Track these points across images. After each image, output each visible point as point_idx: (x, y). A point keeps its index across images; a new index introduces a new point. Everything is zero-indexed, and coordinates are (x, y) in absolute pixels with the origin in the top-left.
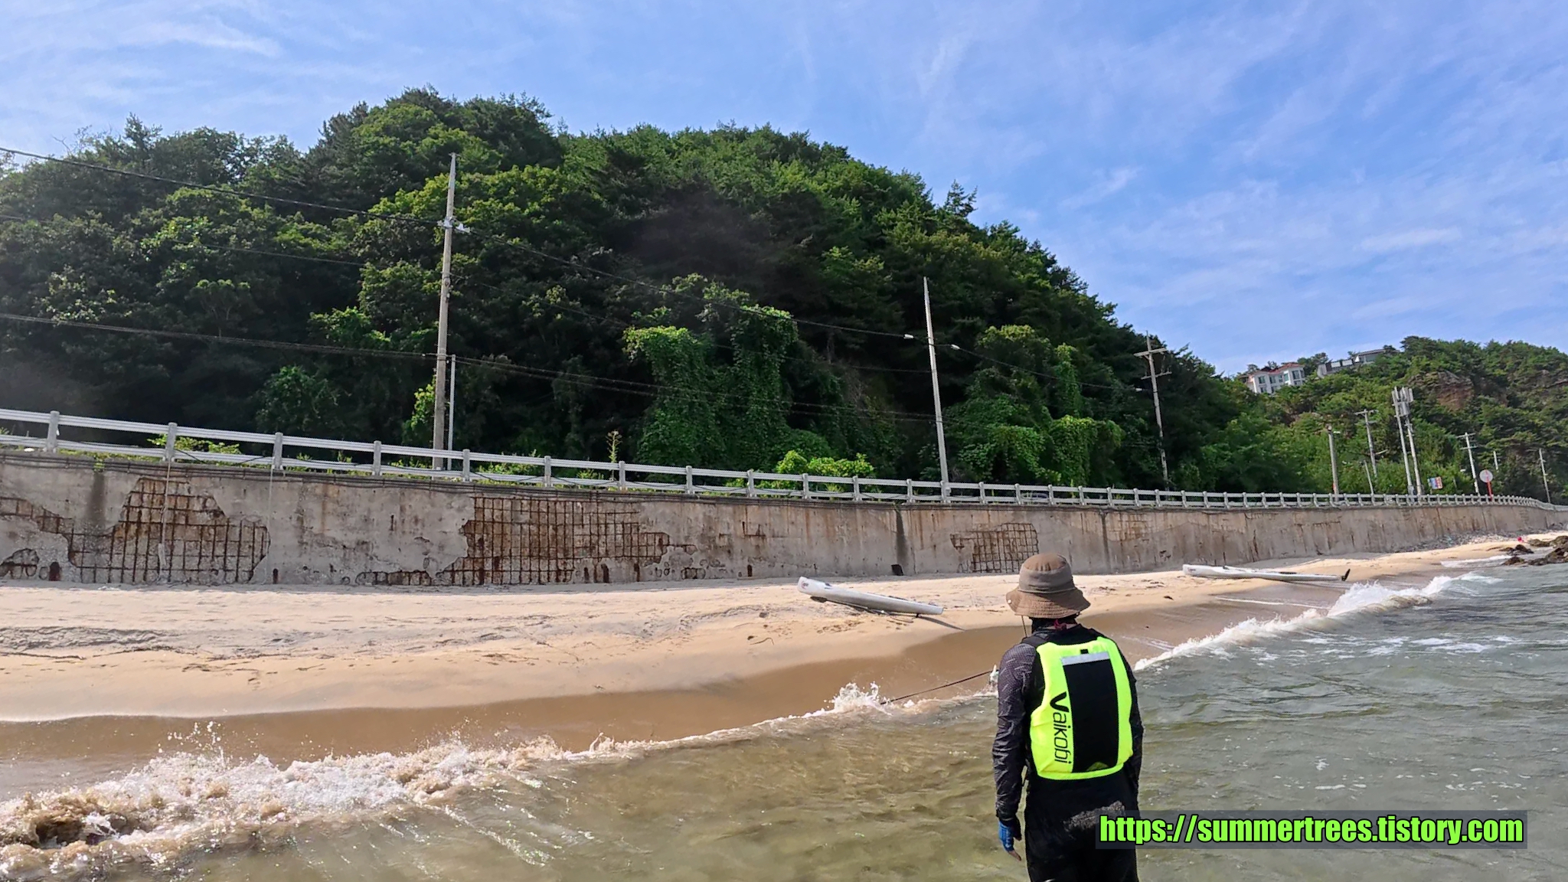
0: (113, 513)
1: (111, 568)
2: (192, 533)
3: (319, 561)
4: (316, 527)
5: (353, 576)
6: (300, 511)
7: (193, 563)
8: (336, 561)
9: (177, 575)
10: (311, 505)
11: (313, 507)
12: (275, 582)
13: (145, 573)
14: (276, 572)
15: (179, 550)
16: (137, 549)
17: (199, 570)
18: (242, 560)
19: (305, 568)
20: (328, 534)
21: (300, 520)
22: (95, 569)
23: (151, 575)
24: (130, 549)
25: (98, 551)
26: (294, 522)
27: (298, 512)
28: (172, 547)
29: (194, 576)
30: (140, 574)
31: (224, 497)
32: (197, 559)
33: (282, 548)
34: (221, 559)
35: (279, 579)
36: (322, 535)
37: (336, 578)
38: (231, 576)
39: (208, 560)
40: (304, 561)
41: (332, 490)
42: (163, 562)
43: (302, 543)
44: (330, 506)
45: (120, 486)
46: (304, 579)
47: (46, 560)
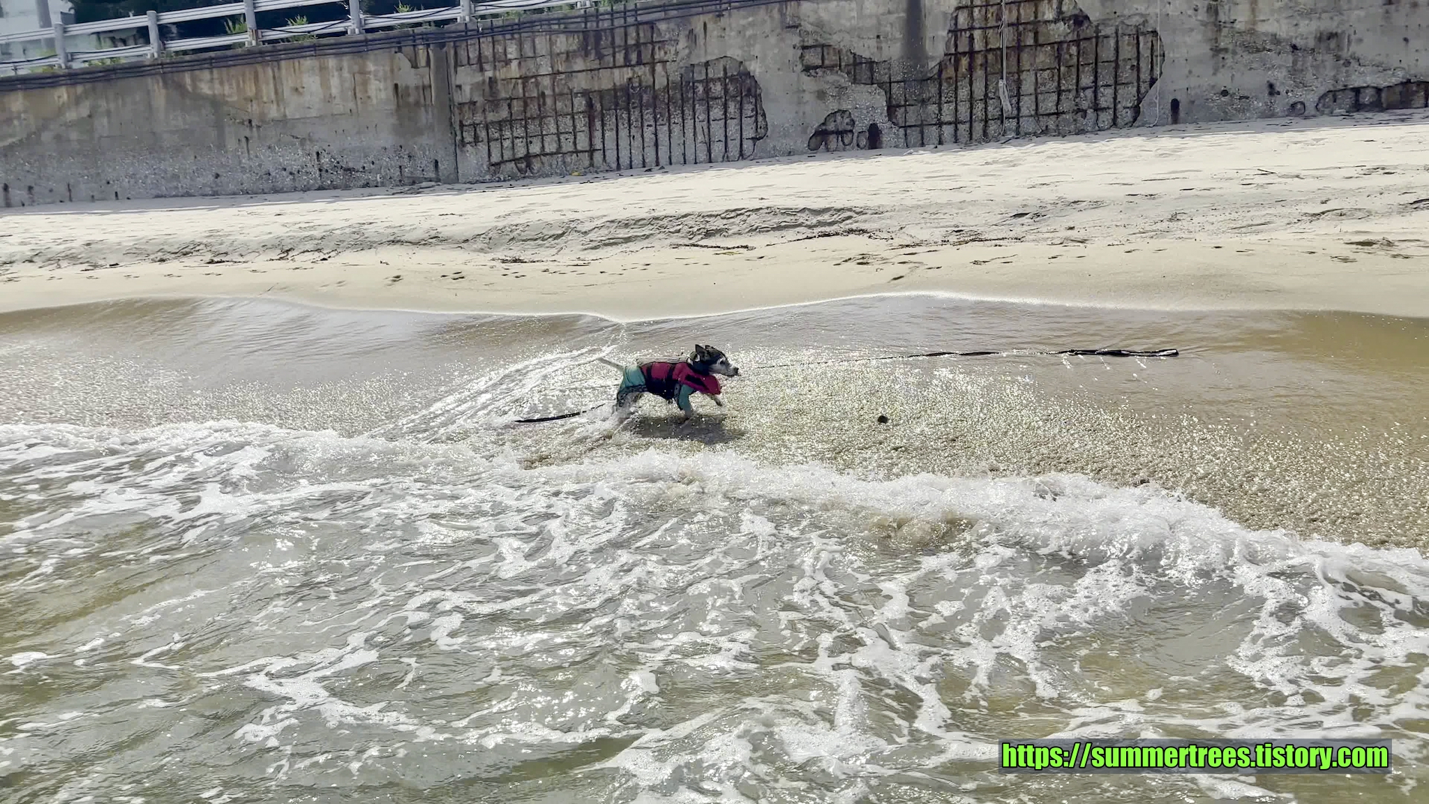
0: (937, 43)
1: (940, 124)
2: (1044, 55)
3: (1248, 77)
4: (1242, 18)
5: (1310, 99)
7: (1049, 104)
8: (1280, 77)
9: (1028, 125)
12: (1175, 120)
13: (986, 126)
14: (1175, 104)
15: (1028, 86)
16: (972, 92)
17: (1057, 114)
18: (1121, 91)
19: (1225, 93)
20: (1263, 29)
21: (1214, 11)
22: (921, 126)
23: (993, 127)
24: (963, 93)
25: (924, 102)
26: (1203, 15)
28: (1019, 83)
29: (1051, 123)
30: (978, 127)
32: (1055, 97)
33: (1185, 62)
34: (1089, 93)
35: (1182, 114)
36: (1252, 32)
37: (1280, 104)
38: (1106, 117)
39: (1071, 96)
40: (1223, 80)
42: (1007, 106)
43: (1218, 51)
46: (1225, 112)
47: (862, 125)
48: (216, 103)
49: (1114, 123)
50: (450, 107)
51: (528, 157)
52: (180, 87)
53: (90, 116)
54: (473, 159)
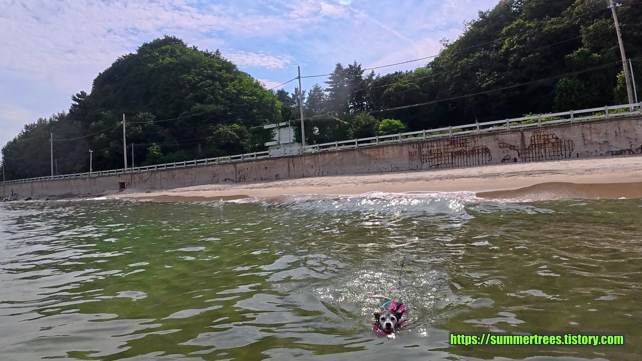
0: (528, 143)
1: (529, 158)
2: (550, 145)
3: (591, 149)
4: (589, 138)
5: (604, 153)
6: (583, 134)
7: (552, 154)
8: (597, 149)
9: (548, 158)
10: (586, 132)
11: (587, 132)
12: (578, 157)
13: (539, 158)
14: (578, 154)
15: (547, 150)
16: (536, 152)
17: (554, 156)
18: (566, 151)
19: (587, 152)
20: (593, 140)
21: (583, 137)
22: (525, 158)
23: (540, 158)
24: (534, 152)
25: (526, 153)
26: (581, 138)
27: (582, 134)
28: (545, 150)
29: (553, 157)
30: (538, 158)
31: (558, 133)
32: (553, 153)
33: (579, 146)
34: (560, 152)
35: (579, 156)
36: (591, 141)
37: (598, 154)
38: (564, 157)
39: (556, 152)
40: (587, 149)
41: (593, 125)
42: (544, 154)
43: (585, 144)
44: (593, 131)
45: (528, 135)
46: (588, 155)
47: (513, 157)
48: (369, 155)
49: (566, 157)
50: (421, 155)
51: (438, 165)
52: (362, 153)
53: (342, 158)
54: (426, 165)
